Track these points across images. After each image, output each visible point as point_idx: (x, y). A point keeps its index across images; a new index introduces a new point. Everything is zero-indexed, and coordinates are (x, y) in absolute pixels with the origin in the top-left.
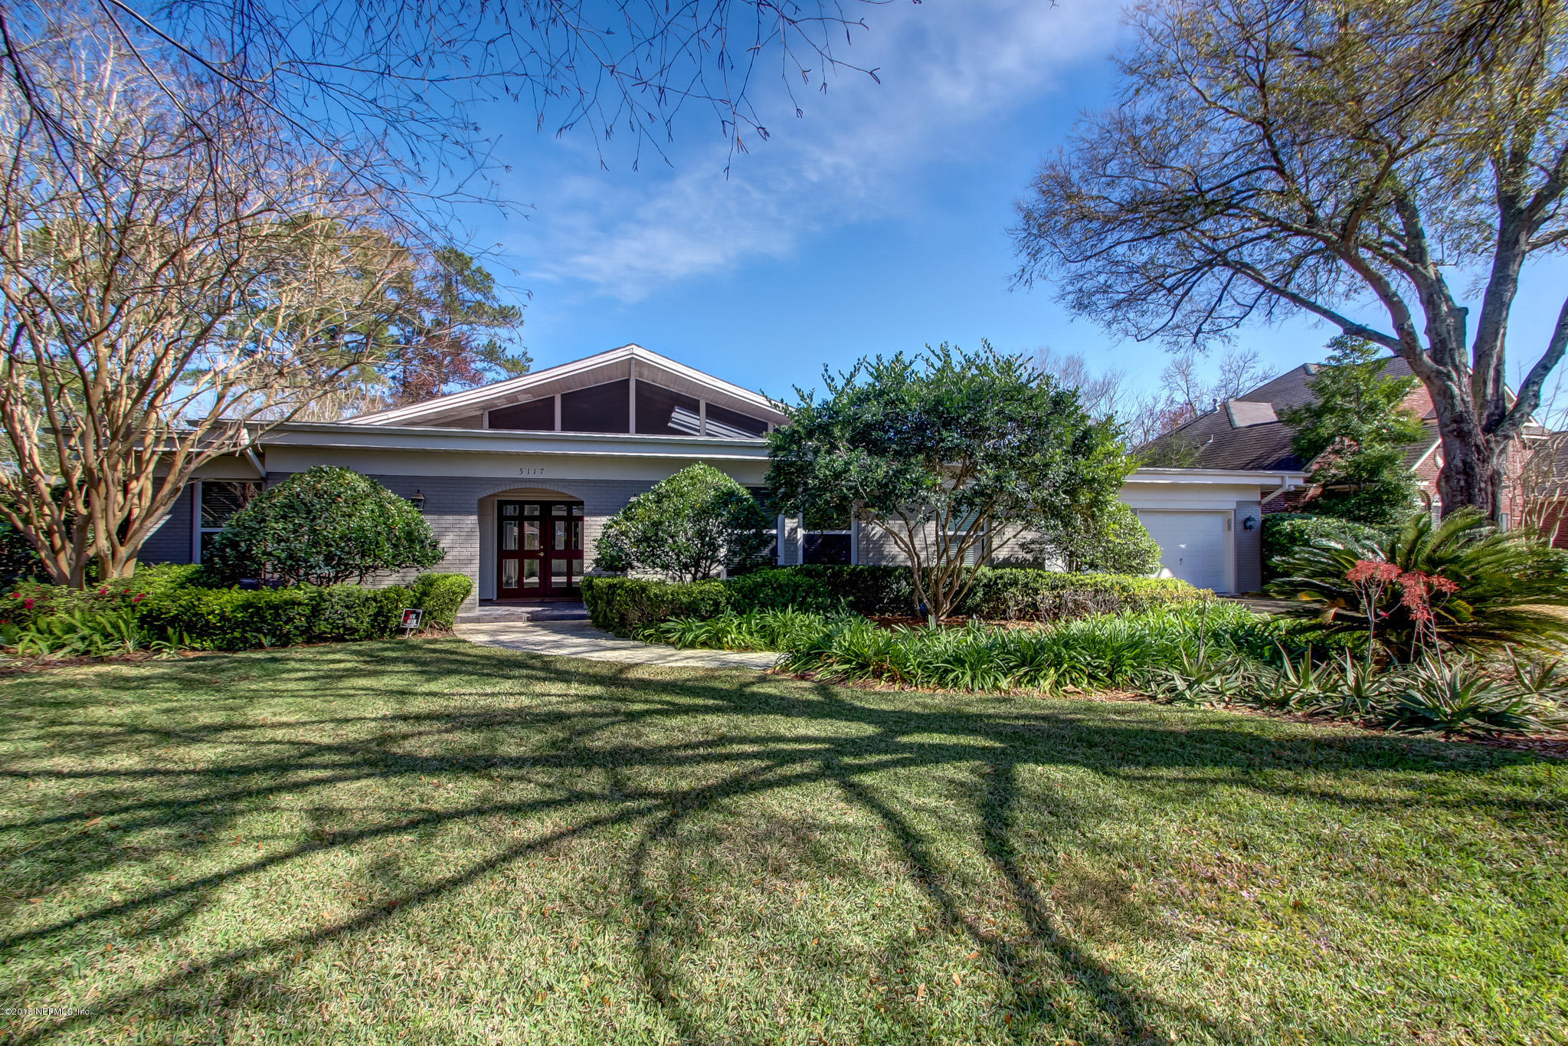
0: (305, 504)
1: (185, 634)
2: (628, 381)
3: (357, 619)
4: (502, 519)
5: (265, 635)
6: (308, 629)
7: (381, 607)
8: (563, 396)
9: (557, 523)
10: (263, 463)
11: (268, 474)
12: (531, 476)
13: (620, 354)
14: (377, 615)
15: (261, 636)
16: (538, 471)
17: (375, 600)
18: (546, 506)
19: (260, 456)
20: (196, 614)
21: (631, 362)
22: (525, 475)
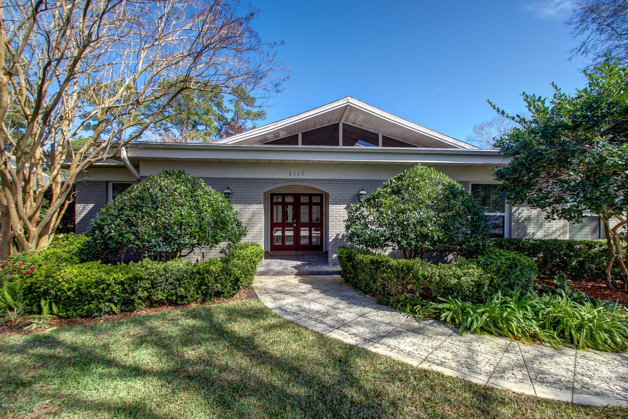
0: (152, 196)
1: (54, 306)
2: (337, 125)
3: (186, 289)
4: (272, 204)
5: (116, 304)
6: (148, 298)
7: (203, 278)
8: (303, 133)
9: (302, 207)
10: (138, 172)
11: (141, 177)
12: (296, 177)
13: (341, 103)
14: (201, 284)
15: (112, 305)
16: (301, 174)
17: (199, 273)
18: (297, 197)
19: (137, 167)
20: (60, 290)
21: (347, 108)
22: (292, 177)
